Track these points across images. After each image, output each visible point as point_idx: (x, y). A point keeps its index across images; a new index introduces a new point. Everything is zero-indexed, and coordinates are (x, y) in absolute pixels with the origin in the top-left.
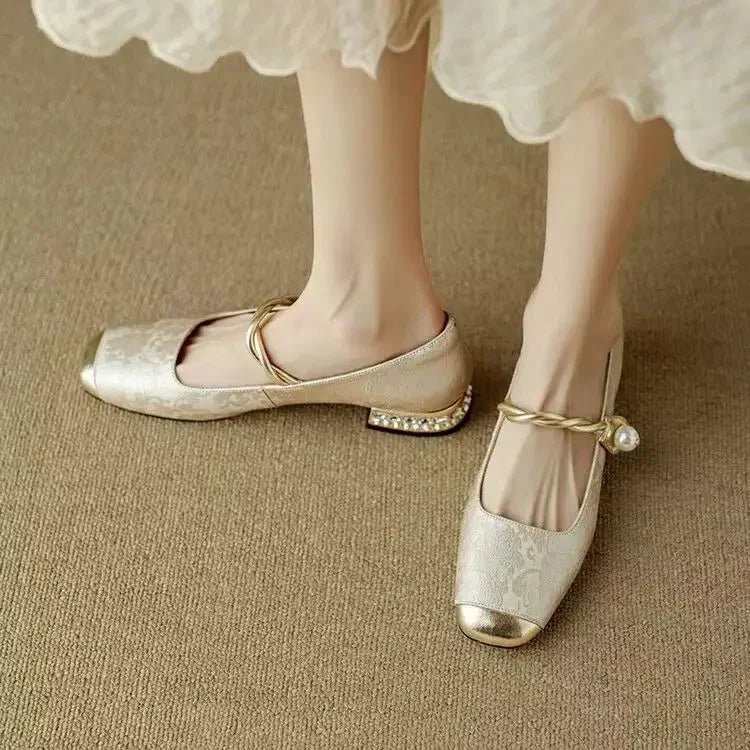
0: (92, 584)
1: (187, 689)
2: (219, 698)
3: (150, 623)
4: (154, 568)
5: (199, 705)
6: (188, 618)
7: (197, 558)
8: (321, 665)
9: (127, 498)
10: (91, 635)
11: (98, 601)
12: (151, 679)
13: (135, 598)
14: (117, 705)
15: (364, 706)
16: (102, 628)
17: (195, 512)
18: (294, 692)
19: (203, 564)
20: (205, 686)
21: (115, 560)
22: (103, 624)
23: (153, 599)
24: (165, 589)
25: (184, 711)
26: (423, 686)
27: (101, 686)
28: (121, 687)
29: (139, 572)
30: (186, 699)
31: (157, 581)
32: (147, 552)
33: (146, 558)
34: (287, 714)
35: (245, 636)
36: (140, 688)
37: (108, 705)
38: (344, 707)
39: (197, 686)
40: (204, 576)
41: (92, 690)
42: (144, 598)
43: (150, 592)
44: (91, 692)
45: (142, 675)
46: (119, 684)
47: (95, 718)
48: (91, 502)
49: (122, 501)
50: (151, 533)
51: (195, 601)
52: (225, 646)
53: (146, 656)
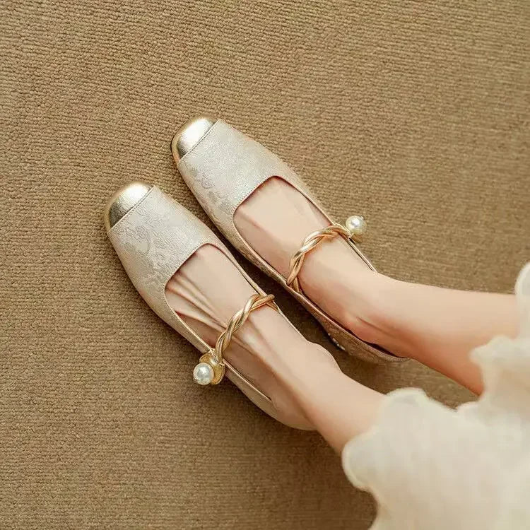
0: (125, 7)
1: (30, 85)
2: (21, 110)
3: (88, 55)
4: (136, 58)
5: (16, 94)
6: (91, 85)
7: (141, 94)
8: (50, 188)
9: (197, 36)
10: (79, 7)
11: (110, 12)
12: (39, 56)
13: (111, 42)
14: (17, 28)
15: (12, 221)
16: (85, 16)
17: (178, 95)
18: (26, 168)
19: (136, 99)
20: (32, 99)
21: (145, 26)
22: (89, 17)
23: (109, 57)
24: (118, 66)
25: (11, 82)
26: (29, 265)
27: (35, 16)
28: (34, 32)
29: (134, 46)
30: (22, 84)
31: (124, 60)
32: (149, 53)
33: (145, 52)
34: (6, 162)
35: (75, 130)
36: (32, 47)
37: (18, 21)
38: (11, 206)
39: (31, 92)
40: (127, 99)
41: (32, 8)
42: (111, 49)
43: (116, 55)
44: (30, 8)
45: (43, 48)
46: (36, 30)
47: (7, 11)
48: (196, 6)
49: (195, 33)
50: (165, 57)
51: (106, 91)
52: (66, 114)
53: (60, 51)
